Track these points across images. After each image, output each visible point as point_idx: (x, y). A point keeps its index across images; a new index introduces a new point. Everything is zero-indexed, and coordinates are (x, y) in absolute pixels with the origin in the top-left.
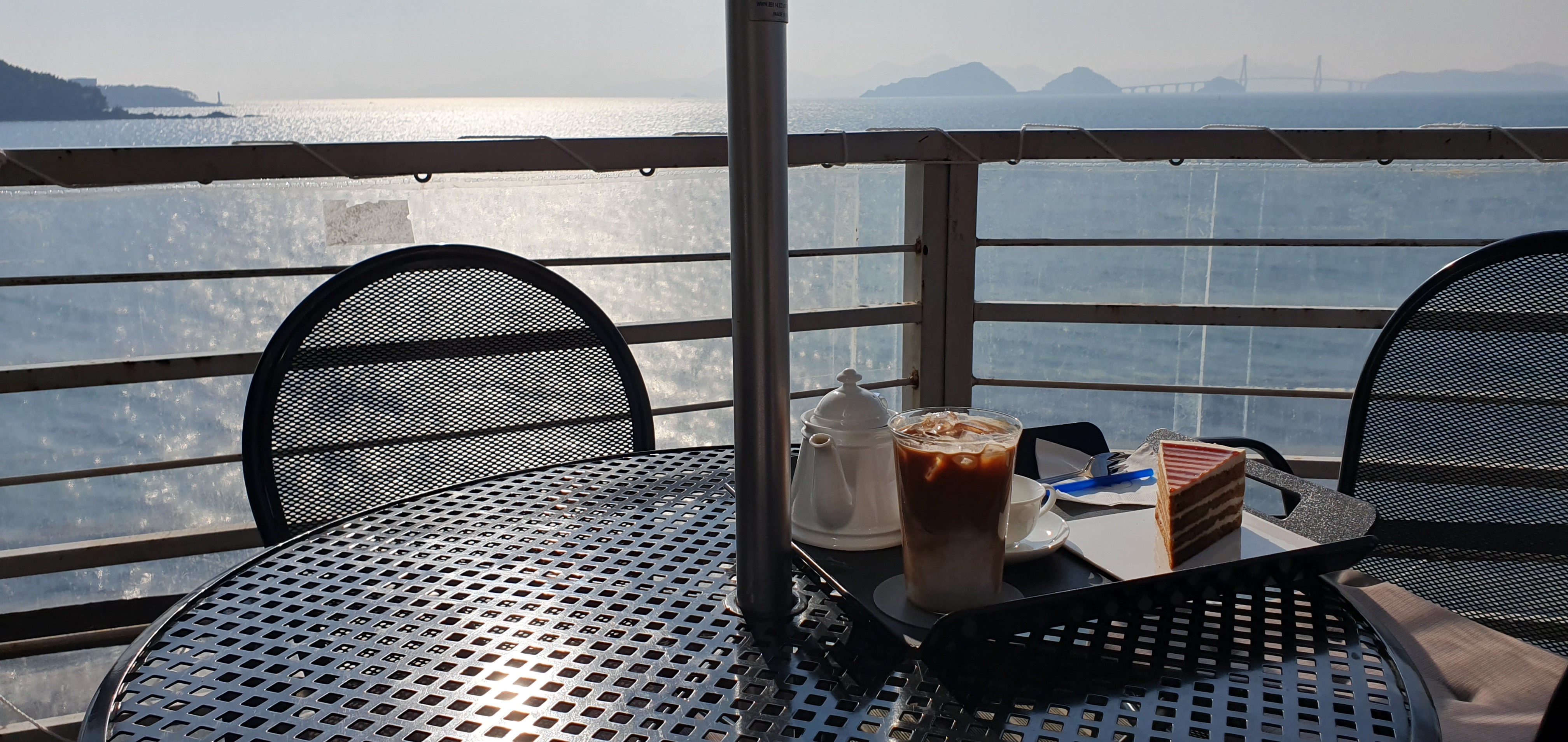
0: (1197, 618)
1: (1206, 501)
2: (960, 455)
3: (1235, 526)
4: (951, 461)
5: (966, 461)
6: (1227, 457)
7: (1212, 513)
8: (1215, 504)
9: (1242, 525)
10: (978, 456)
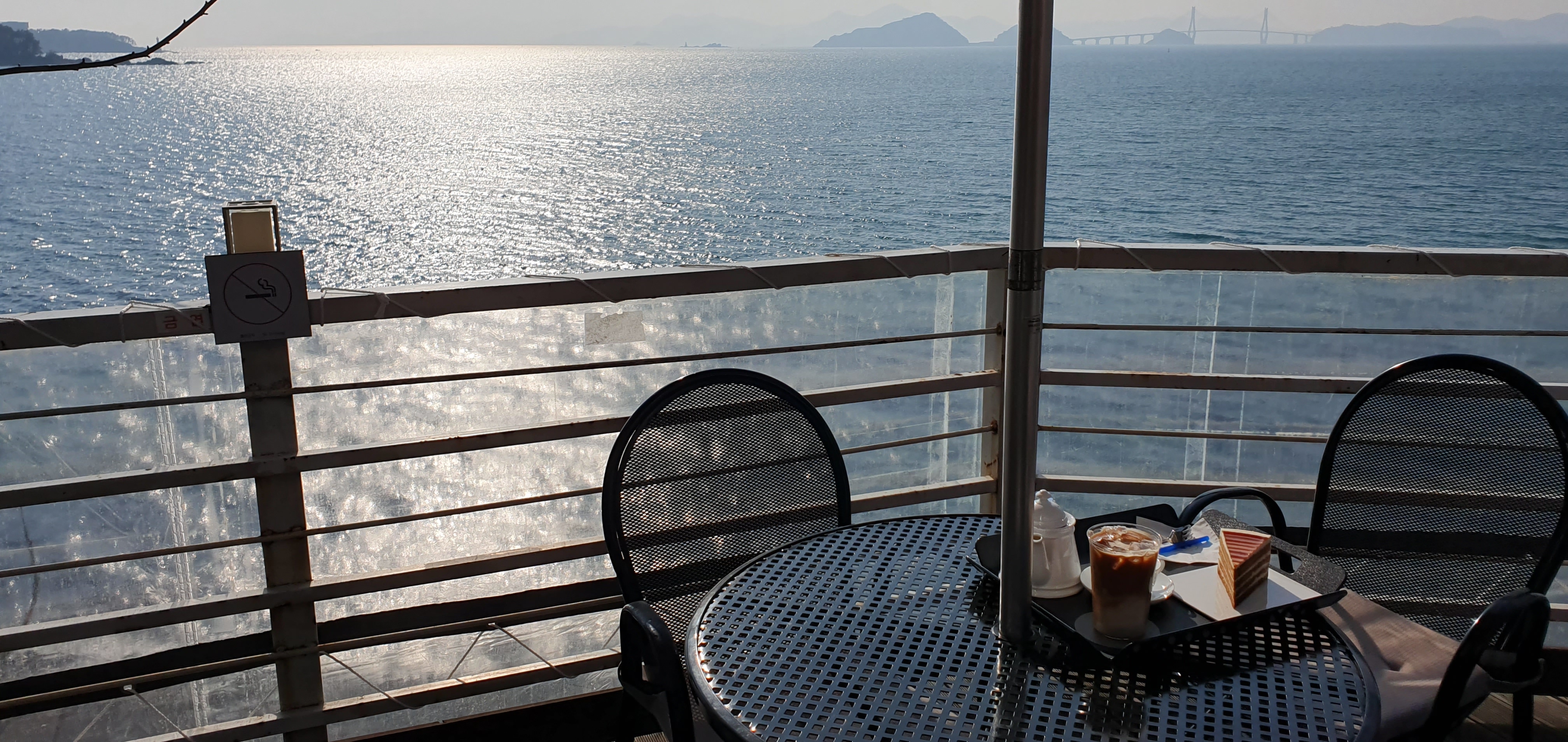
0: (1252, 639)
1: (1251, 568)
2: (1134, 558)
3: (1265, 579)
4: (1127, 560)
5: (1136, 561)
6: (1261, 542)
7: (1254, 574)
8: (1254, 570)
9: (1269, 577)
10: (1142, 558)
